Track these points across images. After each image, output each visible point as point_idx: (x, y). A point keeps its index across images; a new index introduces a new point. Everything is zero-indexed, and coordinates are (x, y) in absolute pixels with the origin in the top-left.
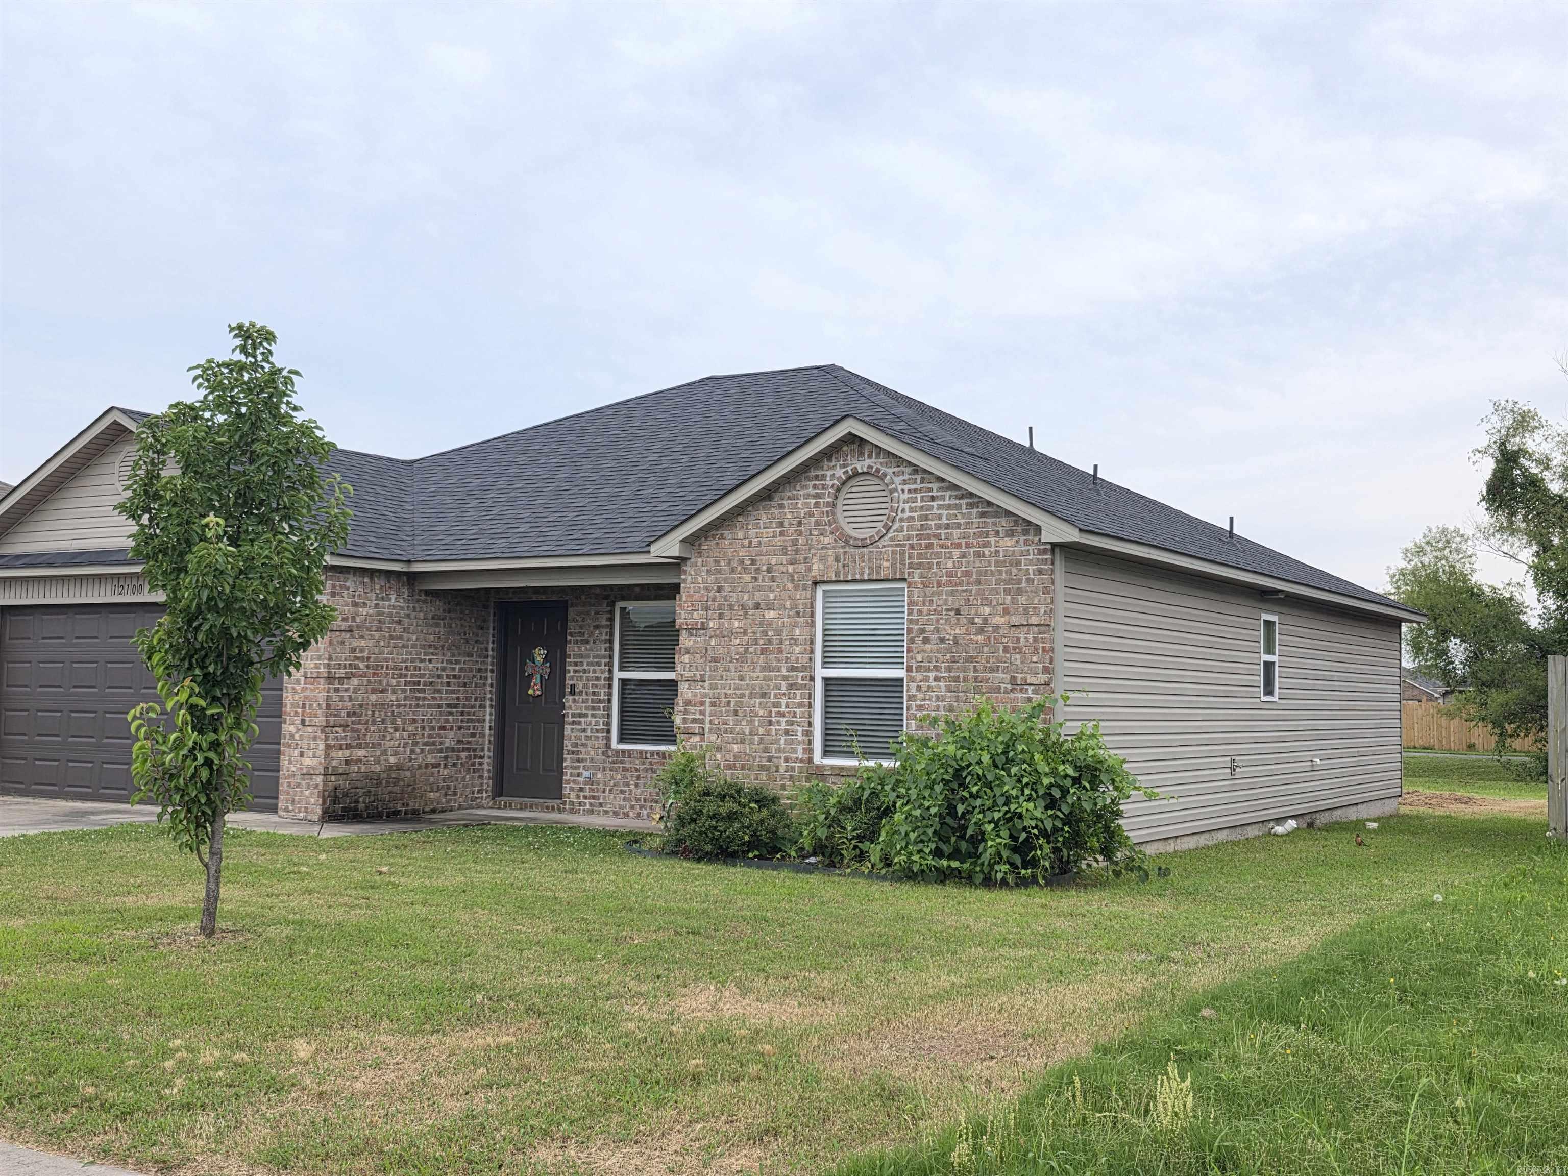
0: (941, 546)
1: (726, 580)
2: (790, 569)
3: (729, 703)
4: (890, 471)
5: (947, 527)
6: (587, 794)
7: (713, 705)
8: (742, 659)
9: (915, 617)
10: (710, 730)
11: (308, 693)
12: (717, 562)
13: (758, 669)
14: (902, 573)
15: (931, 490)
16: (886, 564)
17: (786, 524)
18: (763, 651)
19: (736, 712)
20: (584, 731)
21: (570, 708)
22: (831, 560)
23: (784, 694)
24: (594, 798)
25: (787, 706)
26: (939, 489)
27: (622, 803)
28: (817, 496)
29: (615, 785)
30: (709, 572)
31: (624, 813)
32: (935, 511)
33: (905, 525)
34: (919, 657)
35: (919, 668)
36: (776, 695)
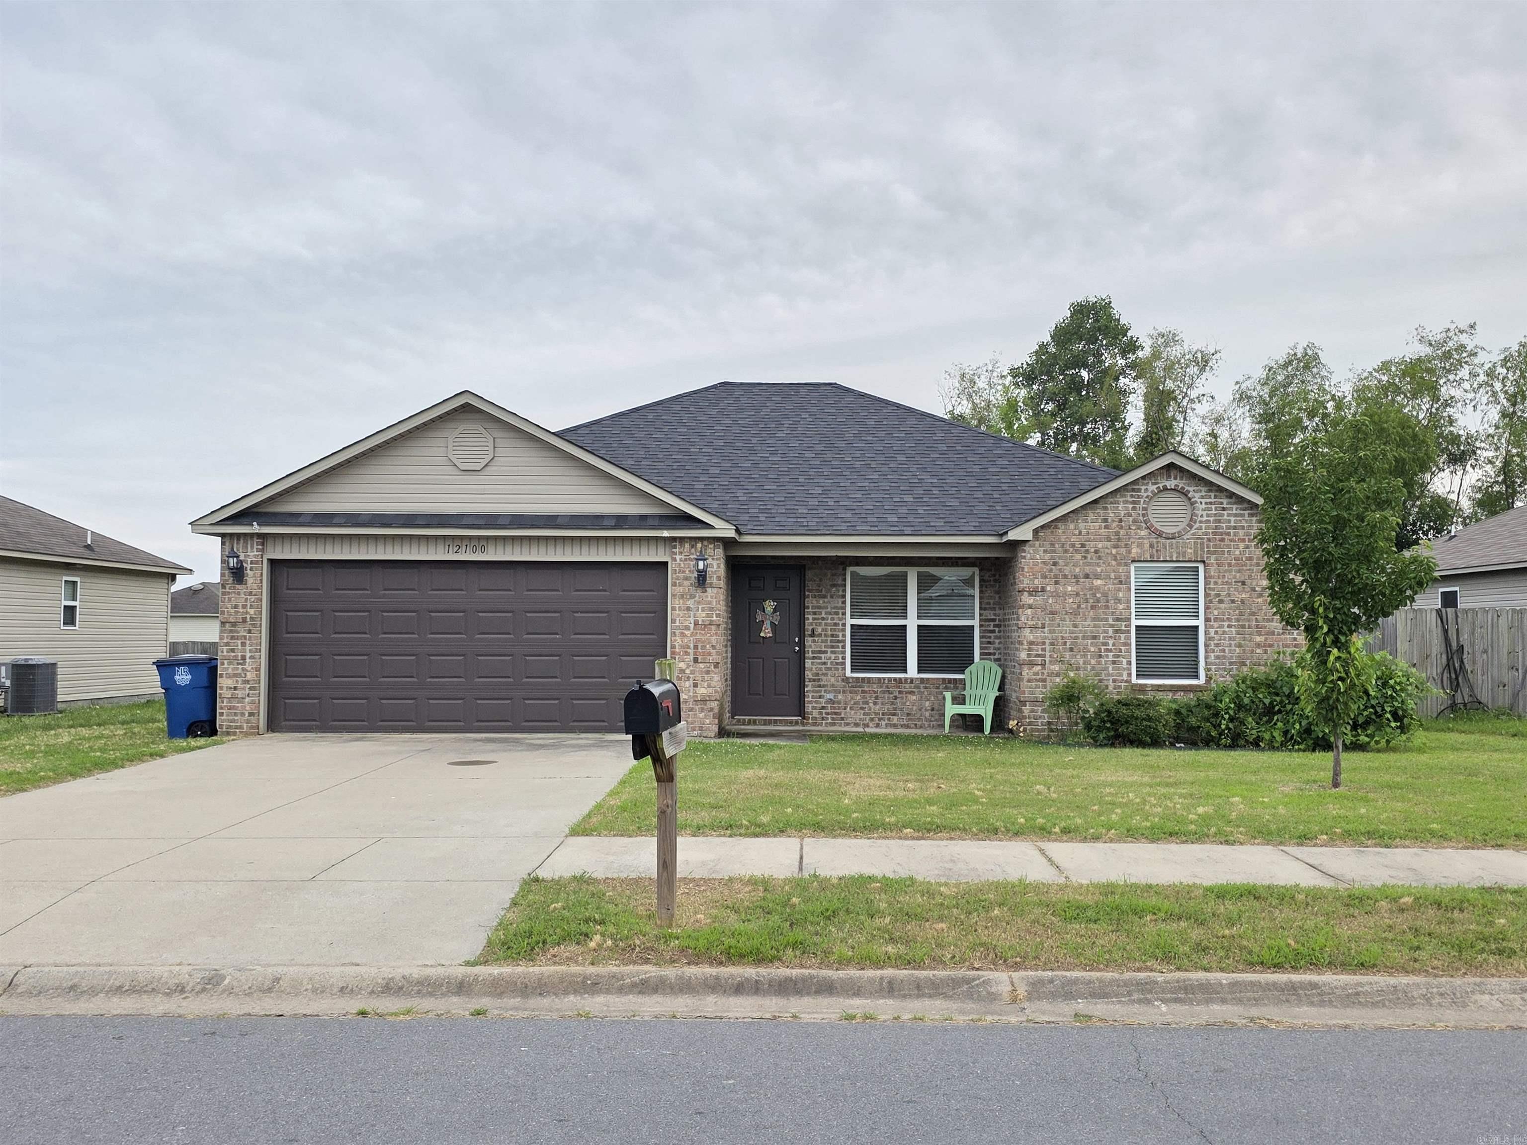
0: (1231, 541)
1: (1060, 558)
2: (1114, 551)
3: (1065, 643)
4: (1191, 489)
5: (1235, 528)
6: (829, 711)
7: (1052, 644)
8: (1075, 613)
9: (1212, 586)
10: (1050, 662)
11: (698, 637)
12: (1052, 545)
13: (1089, 619)
14: (1202, 556)
15: (1222, 503)
16: (1189, 551)
17: (1109, 520)
18: (1093, 607)
19: (1071, 650)
20: (825, 663)
21: (810, 647)
22: (1147, 546)
23: (1111, 637)
24: (836, 713)
25: (1114, 645)
26: (1228, 503)
27: (862, 716)
28: (1134, 502)
29: (855, 704)
30: (1045, 551)
31: (864, 724)
32: (1225, 517)
33: (1203, 525)
34: (1216, 612)
35: (1216, 620)
36: (1104, 637)
